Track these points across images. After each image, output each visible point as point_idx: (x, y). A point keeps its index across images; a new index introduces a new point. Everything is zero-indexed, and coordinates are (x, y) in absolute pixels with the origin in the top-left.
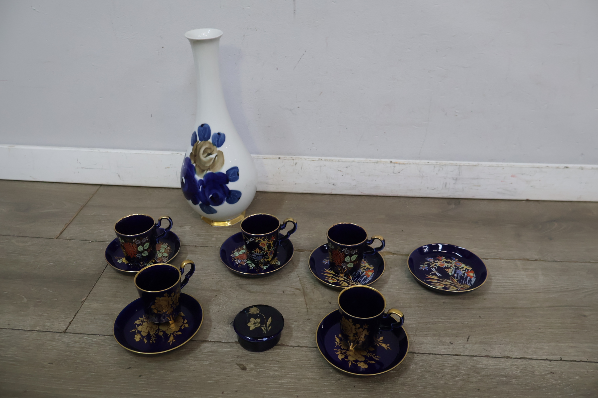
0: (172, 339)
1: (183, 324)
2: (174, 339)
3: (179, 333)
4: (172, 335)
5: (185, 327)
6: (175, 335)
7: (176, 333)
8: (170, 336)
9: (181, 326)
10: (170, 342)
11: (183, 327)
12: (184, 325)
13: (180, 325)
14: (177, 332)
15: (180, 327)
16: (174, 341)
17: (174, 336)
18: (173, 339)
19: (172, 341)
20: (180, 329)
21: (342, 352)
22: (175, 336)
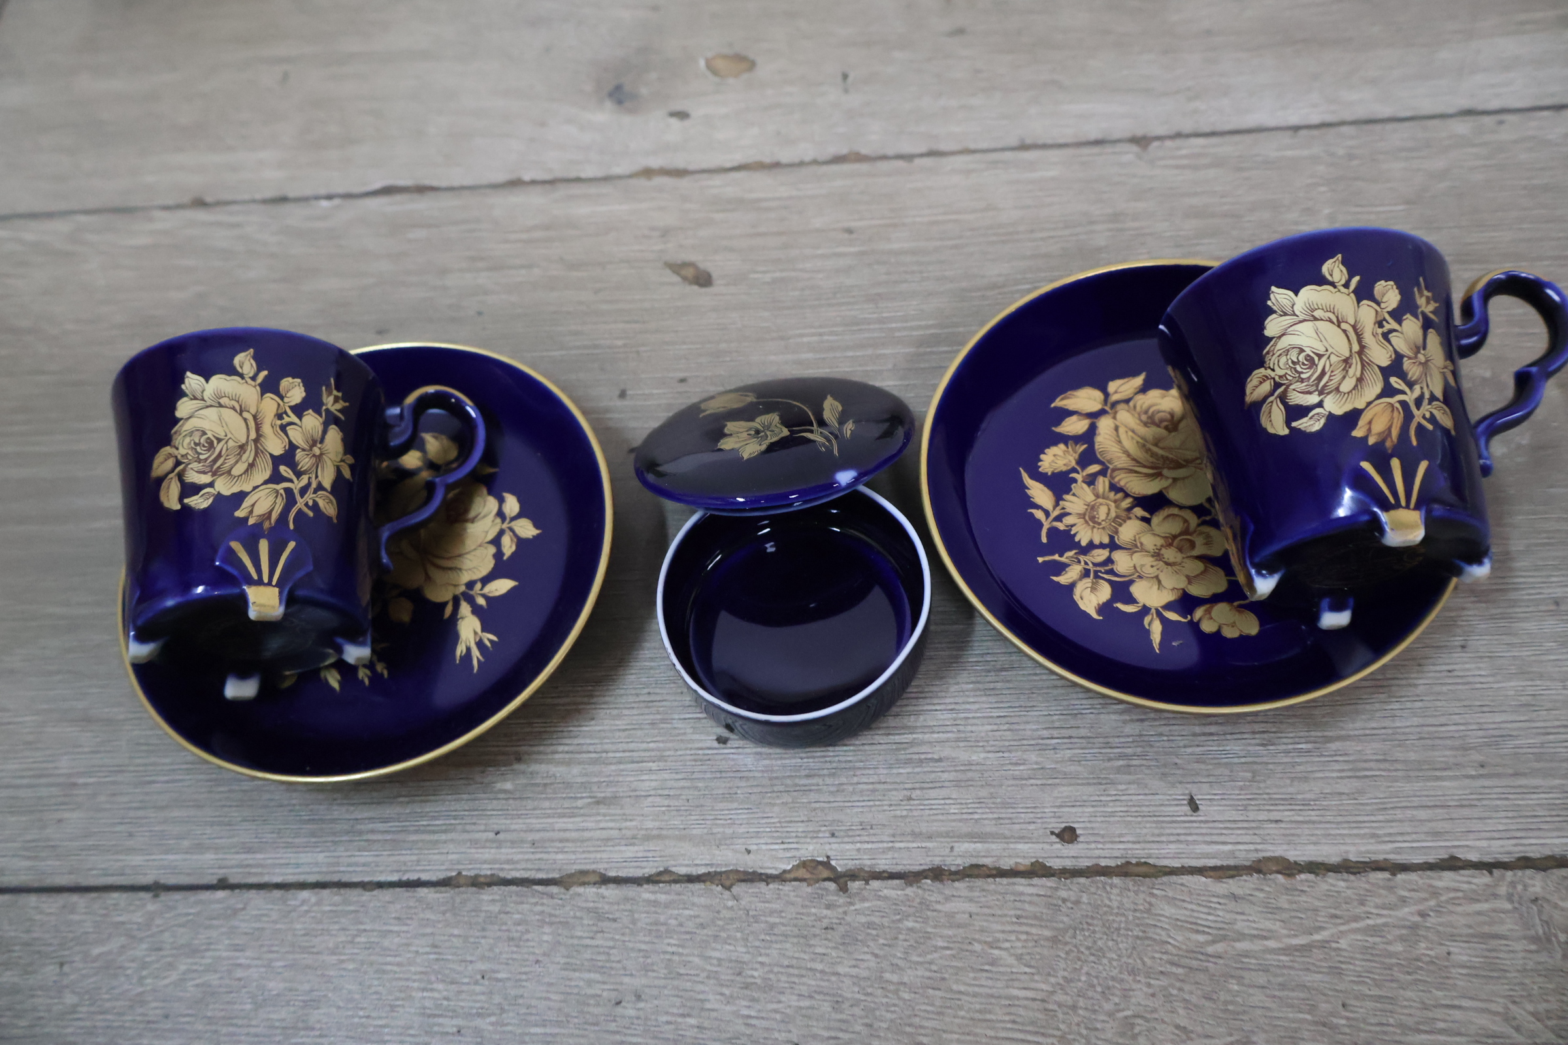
0: (476, 633)
1: (505, 526)
2: (483, 630)
3: (502, 586)
4: (465, 609)
5: (521, 542)
6: (481, 601)
7: (487, 590)
8: (454, 618)
9: (496, 542)
10: (469, 649)
11: (509, 547)
12: (511, 529)
13: (491, 535)
14: (486, 580)
15: (492, 550)
16: (488, 644)
17: (477, 610)
18: (479, 629)
19: (480, 644)
20: (498, 555)
21: (1090, 566)
22: (481, 606)
